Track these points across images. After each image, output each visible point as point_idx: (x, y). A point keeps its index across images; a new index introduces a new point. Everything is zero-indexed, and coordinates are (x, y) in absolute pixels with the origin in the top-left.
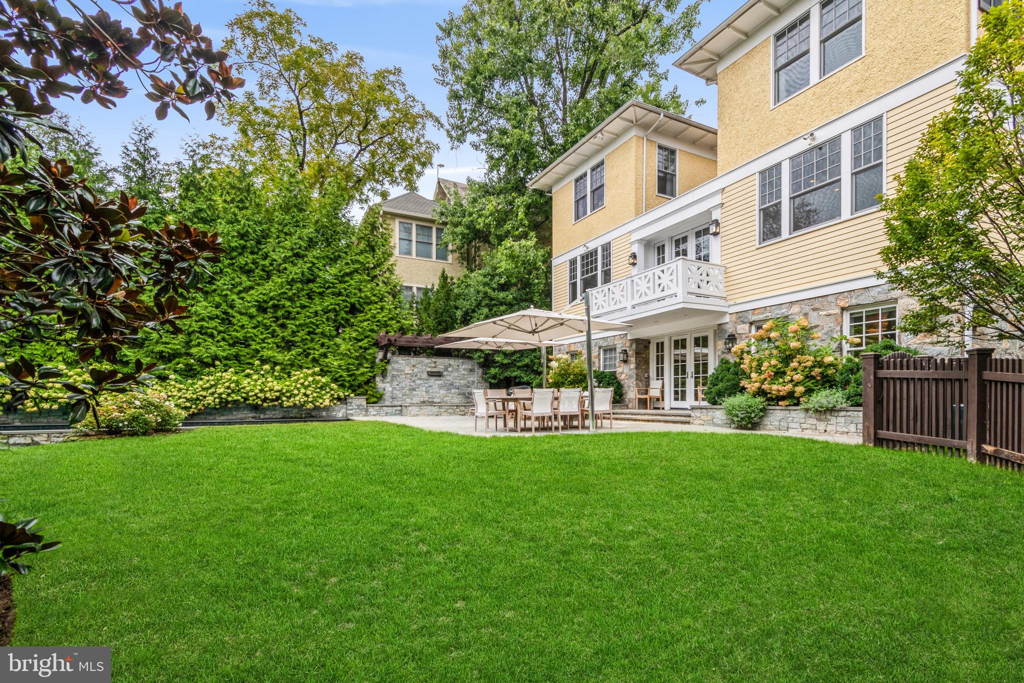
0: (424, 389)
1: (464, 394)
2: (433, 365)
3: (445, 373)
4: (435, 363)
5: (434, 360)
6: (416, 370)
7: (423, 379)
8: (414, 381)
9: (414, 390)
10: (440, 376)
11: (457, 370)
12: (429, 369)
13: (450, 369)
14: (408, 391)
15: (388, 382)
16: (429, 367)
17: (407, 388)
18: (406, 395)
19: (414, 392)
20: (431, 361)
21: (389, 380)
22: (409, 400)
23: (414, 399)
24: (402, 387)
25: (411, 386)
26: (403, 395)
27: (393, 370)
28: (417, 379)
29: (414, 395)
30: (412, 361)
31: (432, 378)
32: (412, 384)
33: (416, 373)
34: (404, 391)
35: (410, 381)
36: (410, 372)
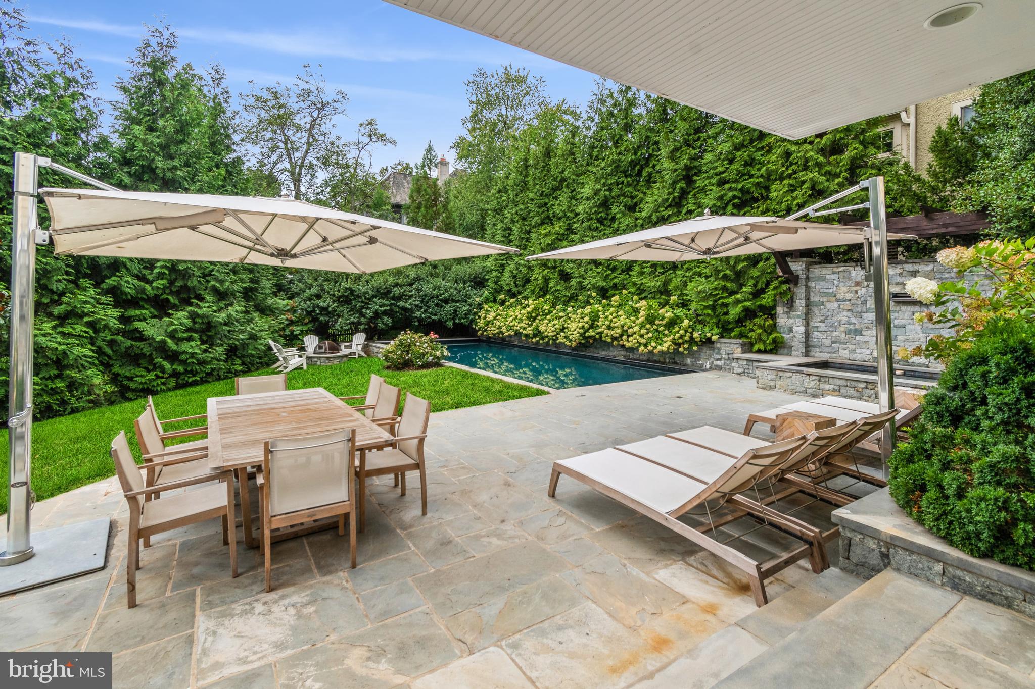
4: (914, 273)
5: (913, 267)
6: (862, 292)
8: (859, 315)
9: (859, 332)
12: (897, 289)
14: (843, 335)
15: (798, 317)
16: (897, 284)
17: (842, 329)
18: (840, 343)
19: (858, 338)
20: (901, 270)
21: (799, 313)
22: (847, 352)
23: (858, 351)
24: (832, 326)
25: (850, 324)
26: (833, 342)
27: (812, 294)
28: (865, 310)
29: (858, 344)
30: (854, 273)
31: (904, 308)
32: (853, 320)
33: (863, 299)
34: (835, 333)
35: (849, 314)
36: (849, 296)
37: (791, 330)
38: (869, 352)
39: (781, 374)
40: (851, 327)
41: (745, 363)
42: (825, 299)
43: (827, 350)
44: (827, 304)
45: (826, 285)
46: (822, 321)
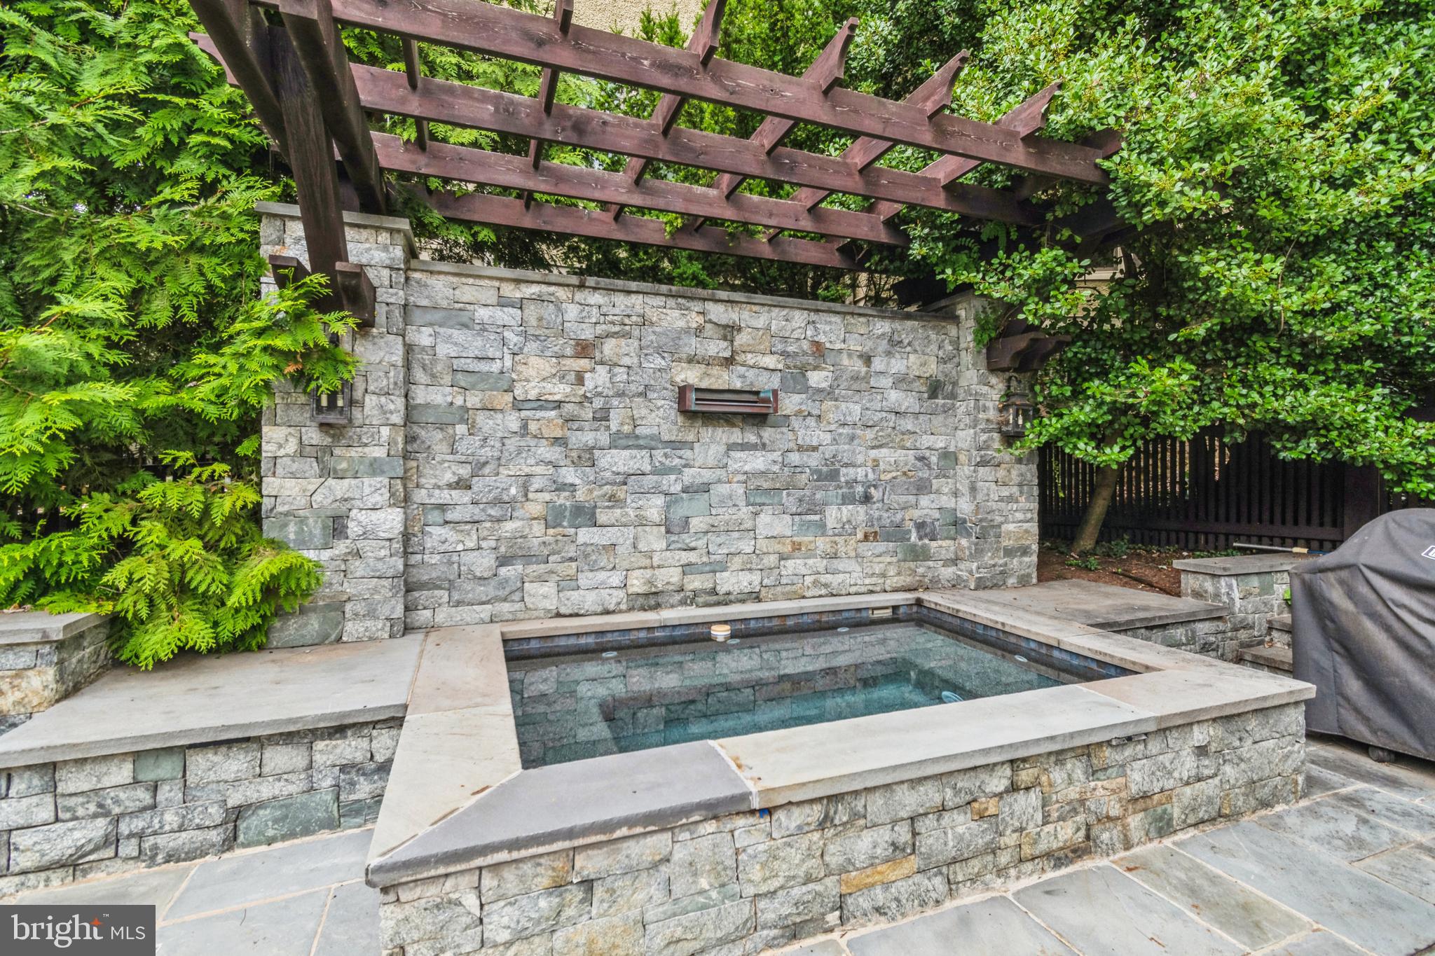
0: (654, 508)
1: (895, 533)
2: (717, 348)
3: (790, 403)
4: (729, 331)
5: (718, 312)
6: (598, 379)
7: (652, 444)
8: (587, 457)
9: (585, 515)
10: (759, 420)
11: (861, 385)
12: (691, 376)
13: (817, 379)
14: (538, 528)
15: (375, 468)
16: (691, 360)
17: (535, 508)
18: (528, 558)
19: (585, 535)
20: (700, 319)
21: (380, 453)
22: (549, 588)
23: (584, 580)
24: (497, 502)
25: (560, 487)
26: (504, 561)
27: (419, 375)
28: (604, 438)
29: (586, 558)
30: (572, 311)
31: (707, 433)
32: (569, 475)
33: (598, 402)
34: (509, 526)
35: (554, 453)
36: (560, 390)
37: (337, 526)
38: (616, 579)
39: (588, 864)
40: (562, 499)
41: (123, 772)
42: (473, 400)
43: (481, 591)
44: (481, 418)
45: (476, 345)
46: (462, 484)
